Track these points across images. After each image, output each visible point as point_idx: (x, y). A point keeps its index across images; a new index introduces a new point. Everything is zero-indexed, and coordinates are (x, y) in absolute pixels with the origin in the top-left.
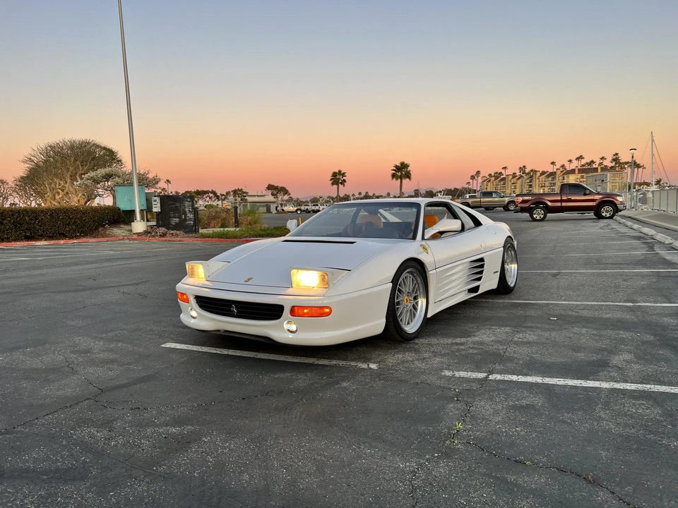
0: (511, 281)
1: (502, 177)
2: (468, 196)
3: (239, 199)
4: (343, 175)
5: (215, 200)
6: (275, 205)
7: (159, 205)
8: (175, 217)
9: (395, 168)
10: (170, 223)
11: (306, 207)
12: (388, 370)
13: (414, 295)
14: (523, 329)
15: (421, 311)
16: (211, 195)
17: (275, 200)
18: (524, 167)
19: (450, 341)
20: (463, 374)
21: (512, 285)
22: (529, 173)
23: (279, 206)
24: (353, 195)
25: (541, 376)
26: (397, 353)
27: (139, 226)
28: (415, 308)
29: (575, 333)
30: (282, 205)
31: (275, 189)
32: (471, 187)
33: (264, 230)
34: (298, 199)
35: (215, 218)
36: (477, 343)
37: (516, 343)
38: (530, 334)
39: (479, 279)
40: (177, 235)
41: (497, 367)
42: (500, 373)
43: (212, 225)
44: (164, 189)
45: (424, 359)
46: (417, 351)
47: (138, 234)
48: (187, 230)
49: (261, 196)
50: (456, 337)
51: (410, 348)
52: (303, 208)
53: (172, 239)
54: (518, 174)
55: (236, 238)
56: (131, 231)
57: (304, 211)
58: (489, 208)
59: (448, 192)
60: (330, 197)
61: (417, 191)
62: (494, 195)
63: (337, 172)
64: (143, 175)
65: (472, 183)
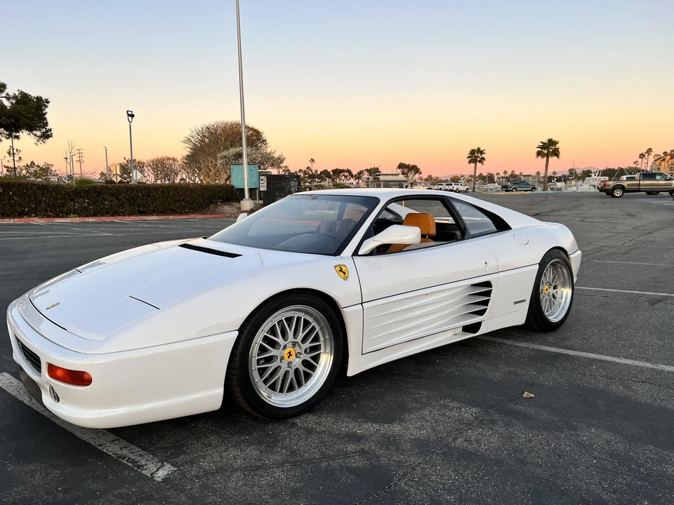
2: (624, 178)
4: (482, 152)
5: (350, 179)
7: (265, 184)
9: (540, 146)
11: (440, 187)
16: (347, 174)
17: (405, 179)
24: (498, 174)
27: (247, 204)
31: (407, 169)
32: (639, 166)
34: (437, 178)
49: (394, 175)
52: (435, 187)
56: (240, 208)
58: (652, 193)
59: (609, 173)
60: (471, 176)
61: (572, 172)
62: (658, 177)
63: (476, 149)
64: (270, 154)
65: (640, 162)
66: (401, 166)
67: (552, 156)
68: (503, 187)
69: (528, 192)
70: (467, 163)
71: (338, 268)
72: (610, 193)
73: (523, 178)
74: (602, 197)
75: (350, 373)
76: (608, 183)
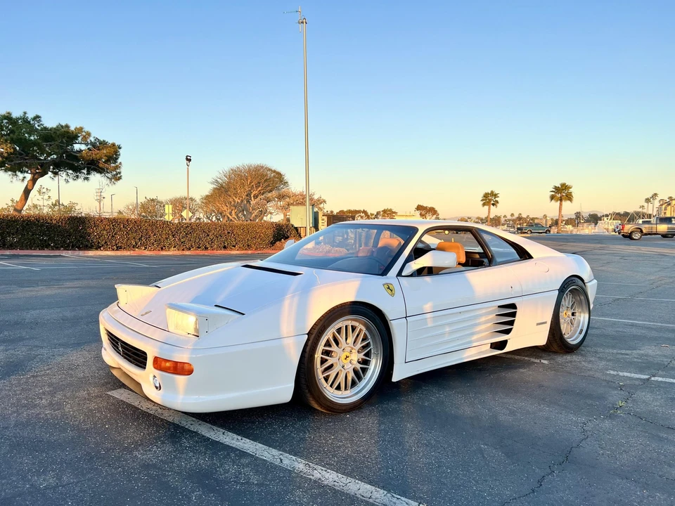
0: (573, 338)
4: (496, 196)
9: (554, 190)
21: (574, 343)
24: (505, 217)
32: (645, 211)
39: (507, 332)
49: (410, 216)
59: (618, 216)
61: (579, 215)
65: (646, 207)
66: (419, 208)
67: (566, 200)
68: (518, 229)
71: (386, 286)
75: (395, 378)
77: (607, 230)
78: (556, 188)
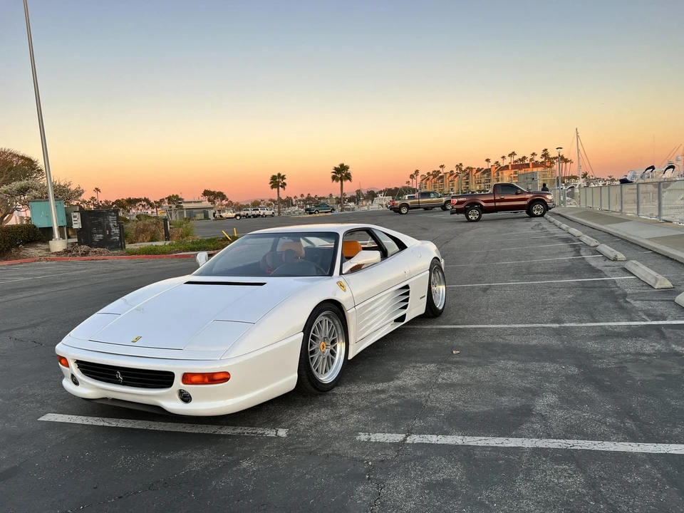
0: (439, 305)
1: (440, 175)
2: (407, 197)
3: (174, 206)
4: (283, 178)
5: (148, 208)
6: (213, 211)
7: (80, 221)
8: (99, 234)
9: (334, 171)
10: (92, 240)
11: (246, 212)
12: (298, 437)
13: (331, 339)
14: (448, 366)
15: (340, 354)
16: (145, 203)
17: (212, 206)
18: (461, 164)
19: (370, 387)
20: (379, 437)
21: (441, 308)
22: (465, 171)
23: (217, 212)
24: (295, 197)
25: (462, 435)
26: (312, 410)
27: (58, 244)
28: (333, 353)
29: (500, 369)
30: (219, 211)
31: (211, 195)
32: (410, 186)
33: (196, 243)
34: (238, 203)
35: (143, 231)
36: (400, 389)
37: (440, 387)
38: (455, 373)
39: (405, 307)
40: (101, 253)
41: (418, 423)
42: (419, 432)
43: (141, 239)
44: (93, 198)
45: (341, 416)
46: (333, 406)
47: (58, 254)
48: (113, 246)
49: (198, 202)
50: (378, 382)
51: (327, 401)
52: (242, 213)
53: (95, 257)
54: (455, 171)
55: (164, 253)
56: (49, 250)
57: (244, 216)
58: (427, 208)
59: (389, 192)
60: (271, 200)
61: (358, 192)
62: (432, 195)
63: (276, 175)
64: (64, 187)
65: (411, 182)
66: (206, 193)
67: (345, 180)
68: (306, 210)
69: (330, 214)
70: (270, 189)
72: (397, 210)
73: (322, 201)
74: (390, 214)
76: (396, 202)
77: (382, 205)
78: (336, 168)
